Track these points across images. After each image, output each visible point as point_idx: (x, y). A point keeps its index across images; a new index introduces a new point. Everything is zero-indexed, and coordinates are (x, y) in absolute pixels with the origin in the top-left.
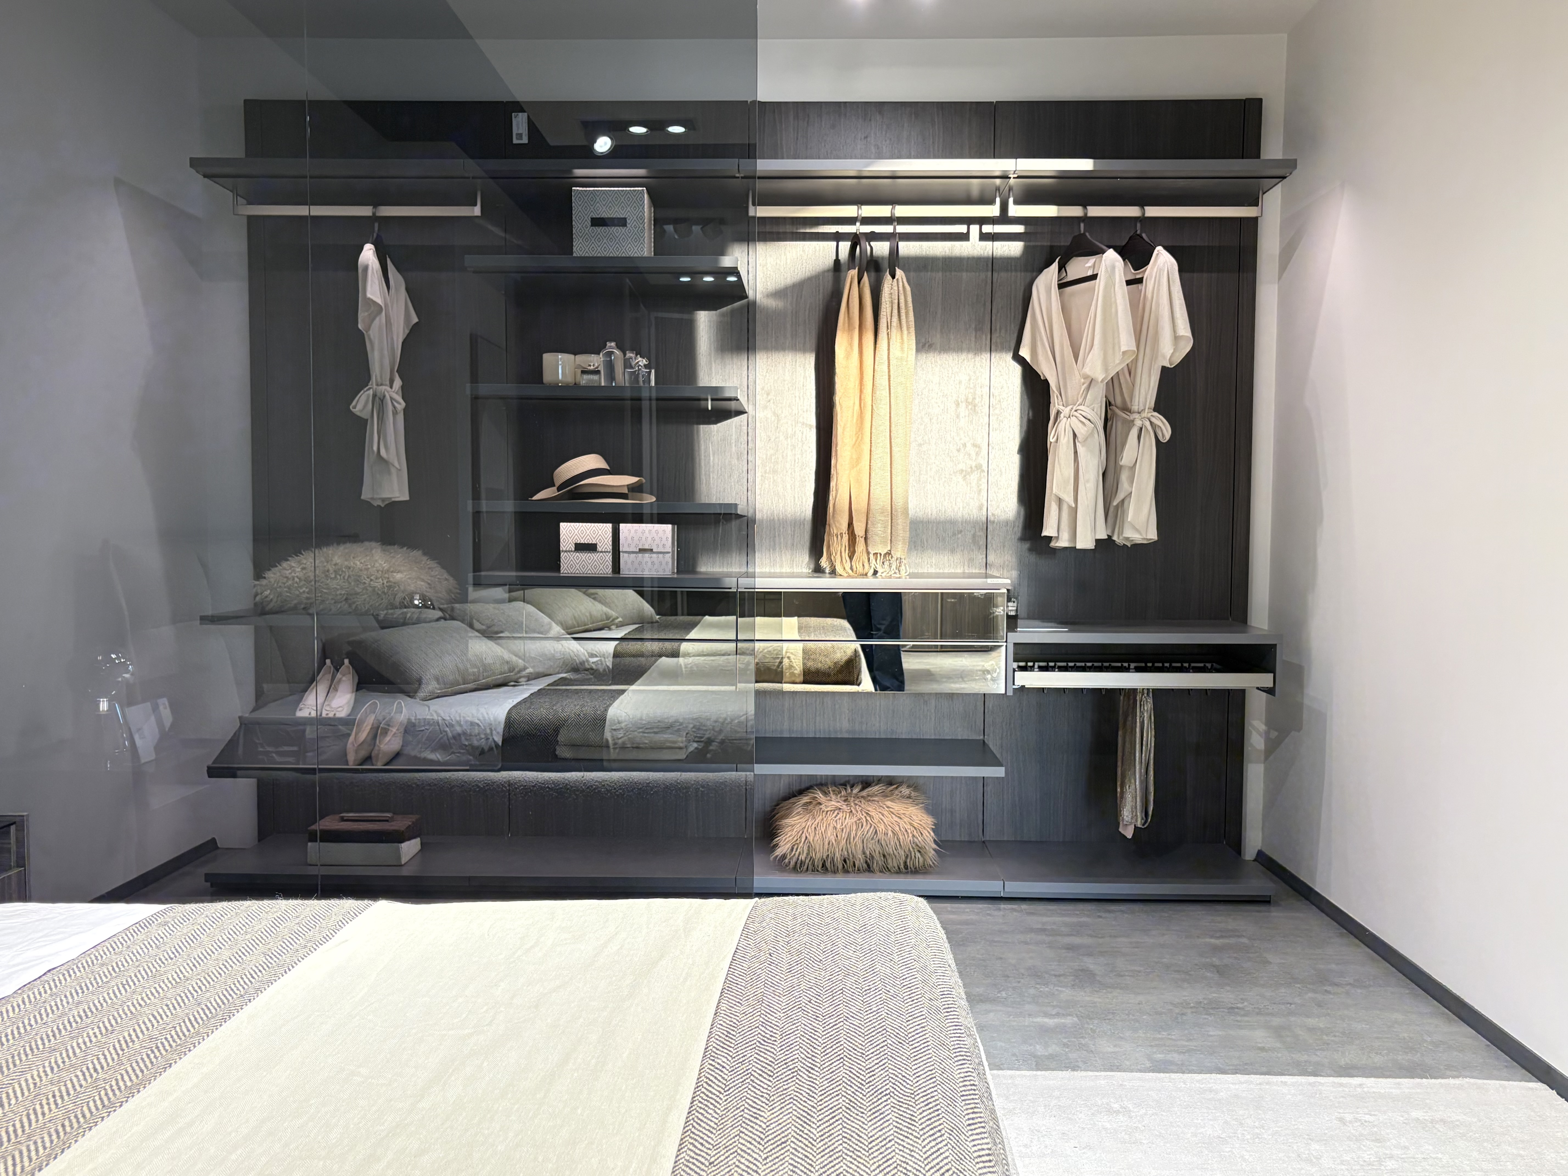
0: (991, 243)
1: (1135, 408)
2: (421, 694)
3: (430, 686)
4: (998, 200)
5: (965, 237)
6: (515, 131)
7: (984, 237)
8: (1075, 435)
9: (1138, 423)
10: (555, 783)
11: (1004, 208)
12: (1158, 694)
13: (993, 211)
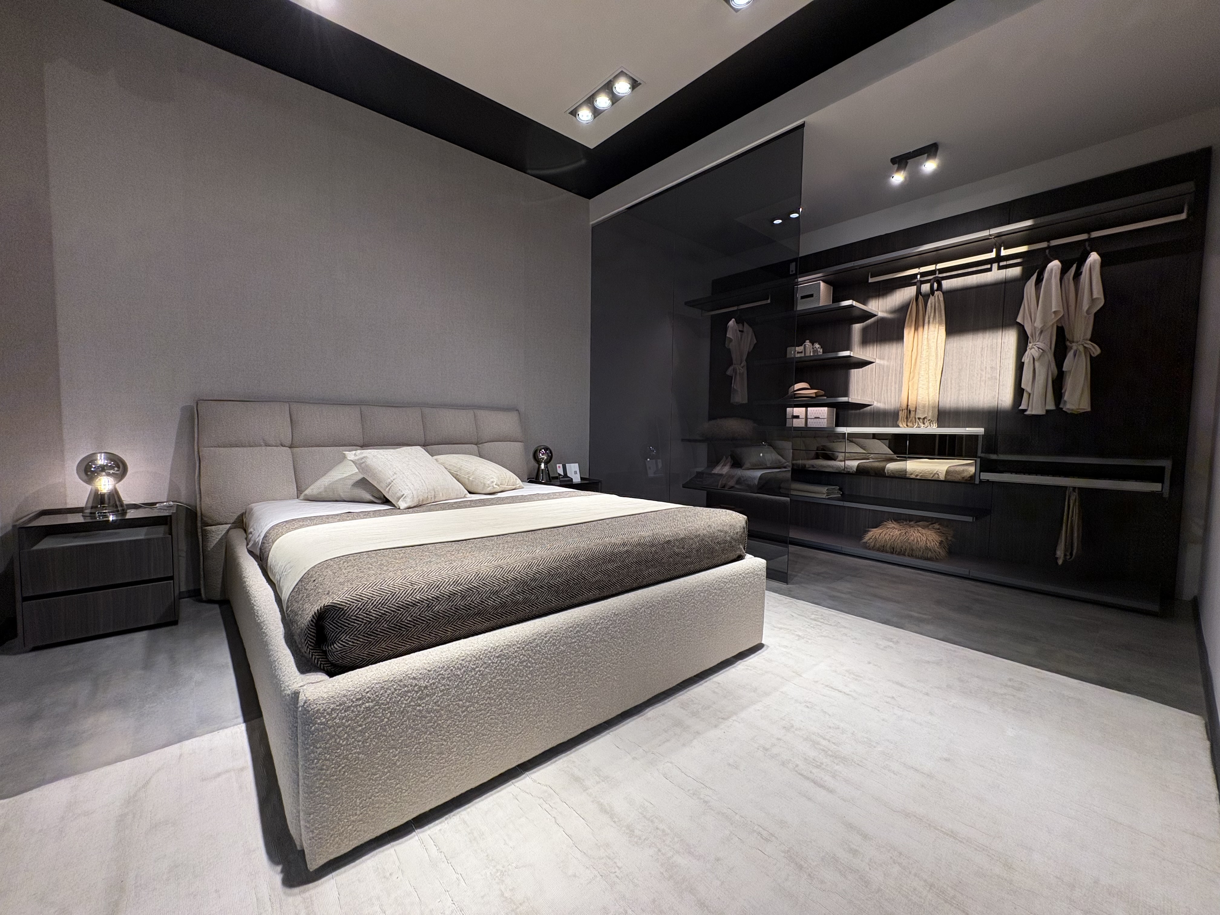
0: (1005, 270)
1: (1075, 340)
2: (743, 468)
3: (747, 465)
4: (994, 250)
5: (990, 270)
6: (791, 270)
7: (1000, 268)
8: (1034, 359)
9: (1075, 348)
10: (772, 500)
11: (998, 252)
12: (1081, 490)
13: (993, 255)
